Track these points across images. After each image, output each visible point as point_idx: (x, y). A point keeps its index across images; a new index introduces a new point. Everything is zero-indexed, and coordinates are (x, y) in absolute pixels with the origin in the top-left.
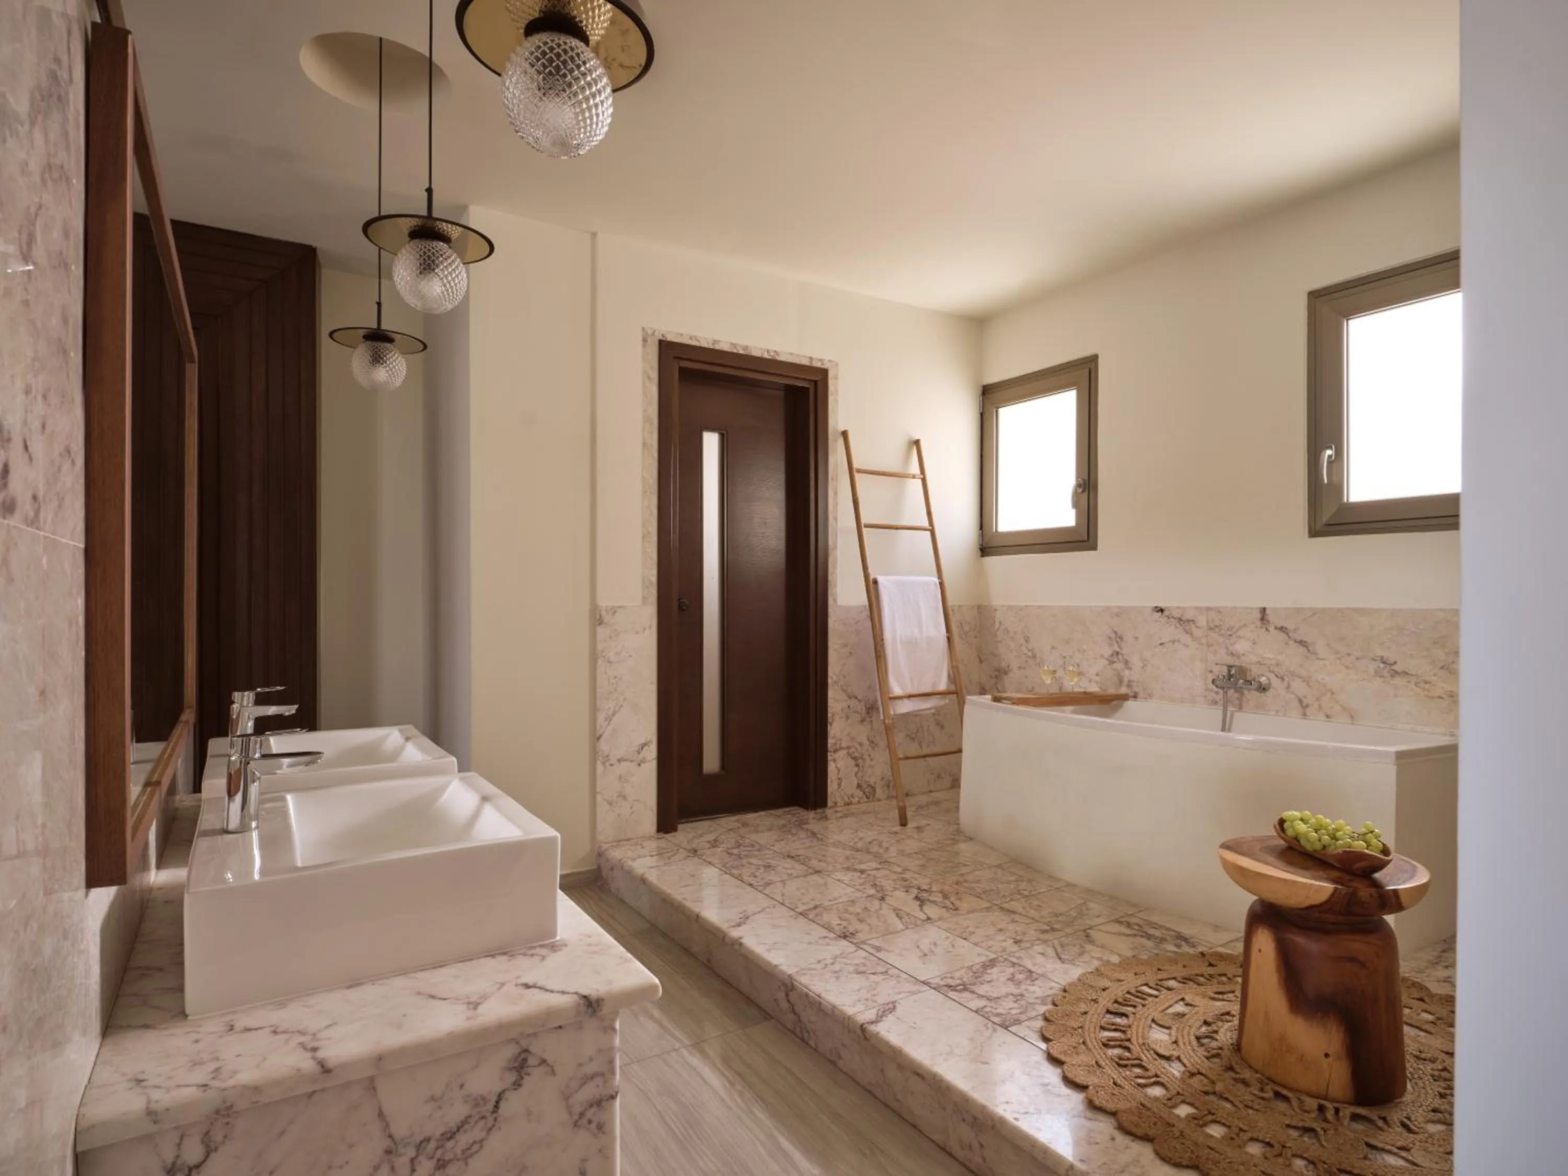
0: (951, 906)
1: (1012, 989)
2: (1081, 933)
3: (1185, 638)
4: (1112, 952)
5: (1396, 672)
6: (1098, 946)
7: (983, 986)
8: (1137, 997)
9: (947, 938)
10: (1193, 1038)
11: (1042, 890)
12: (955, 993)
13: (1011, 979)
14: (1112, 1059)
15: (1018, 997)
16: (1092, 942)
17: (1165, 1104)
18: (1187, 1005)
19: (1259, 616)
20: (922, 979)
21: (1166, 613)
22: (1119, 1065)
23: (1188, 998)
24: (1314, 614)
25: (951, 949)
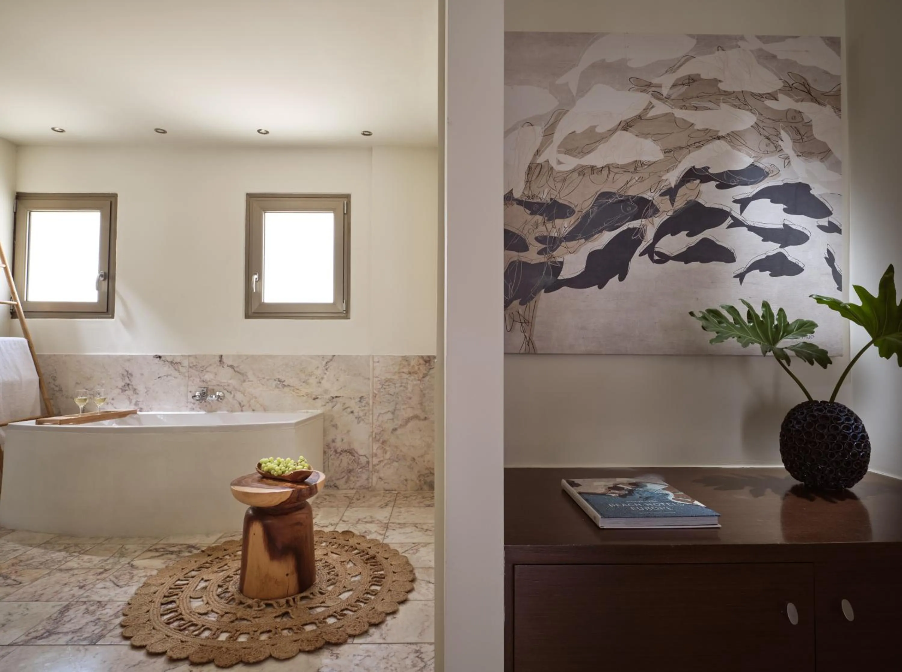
0: (15, 583)
1: (89, 618)
2: (127, 565)
3: (176, 374)
4: (152, 569)
5: (285, 386)
6: (142, 569)
7: (65, 626)
8: (176, 589)
9: (20, 606)
10: (216, 597)
11: (88, 549)
12: (43, 640)
13: (87, 611)
14: (175, 629)
15: (97, 621)
16: (137, 568)
17: (213, 639)
18: (206, 581)
19: (218, 359)
20: (7, 644)
21: (163, 359)
22: (181, 630)
23: (205, 578)
24: (248, 358)
25: (26, 612)
